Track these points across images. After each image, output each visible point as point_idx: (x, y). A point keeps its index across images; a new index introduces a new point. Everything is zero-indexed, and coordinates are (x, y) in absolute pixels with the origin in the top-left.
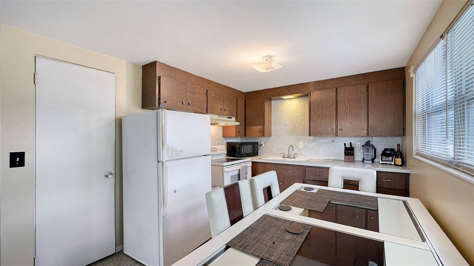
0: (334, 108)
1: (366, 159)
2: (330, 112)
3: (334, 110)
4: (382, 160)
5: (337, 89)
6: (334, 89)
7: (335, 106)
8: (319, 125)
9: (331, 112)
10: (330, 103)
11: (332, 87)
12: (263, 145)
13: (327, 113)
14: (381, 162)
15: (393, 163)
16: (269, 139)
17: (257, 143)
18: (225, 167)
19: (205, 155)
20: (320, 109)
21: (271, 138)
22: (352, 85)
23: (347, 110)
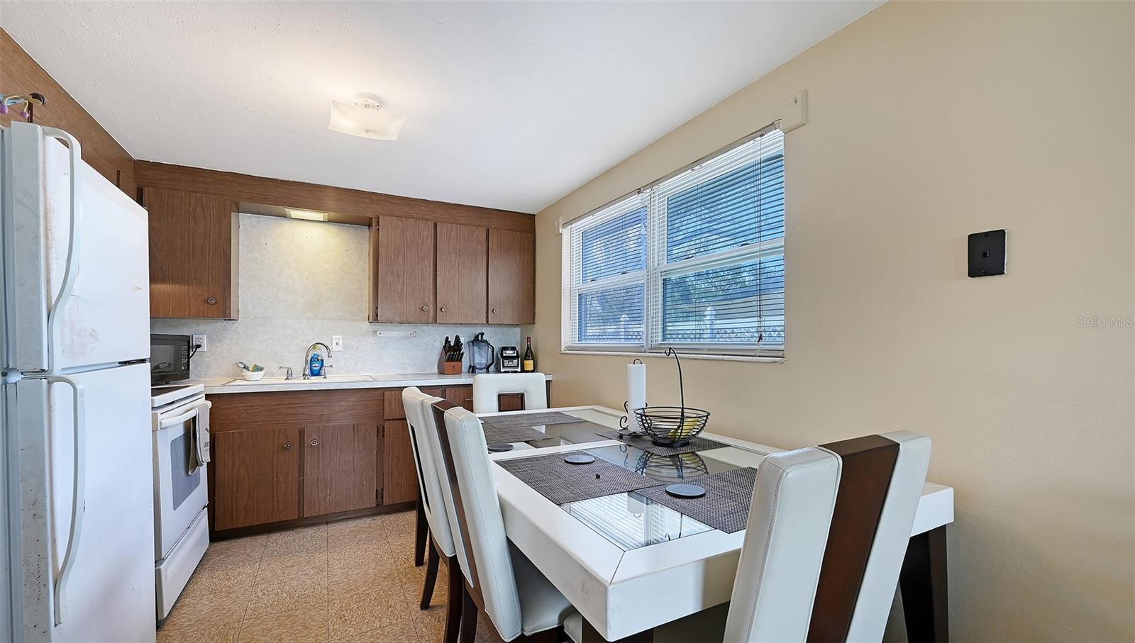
0: (430, 263)
1: (478, 367)
2: (422, 270)
3: (430, 266)
4: (504, 367)
5: (435, 225)
6: (431, 225)
7: (432, 259)
8: (399, 297)
9: (424, 271)
10: (422, 251)
11: (425, 217)
12: (205, 347)
13: (416, 270)
14: (502, 370)
15: (519, 370)
16: (228, 326)
17: (187, 340)
18: (159, 412)
19: (129, 363)
20: (400, 260)
21: (237, 324)
22: (462, 224)
23: (453, 271)
